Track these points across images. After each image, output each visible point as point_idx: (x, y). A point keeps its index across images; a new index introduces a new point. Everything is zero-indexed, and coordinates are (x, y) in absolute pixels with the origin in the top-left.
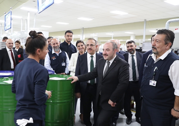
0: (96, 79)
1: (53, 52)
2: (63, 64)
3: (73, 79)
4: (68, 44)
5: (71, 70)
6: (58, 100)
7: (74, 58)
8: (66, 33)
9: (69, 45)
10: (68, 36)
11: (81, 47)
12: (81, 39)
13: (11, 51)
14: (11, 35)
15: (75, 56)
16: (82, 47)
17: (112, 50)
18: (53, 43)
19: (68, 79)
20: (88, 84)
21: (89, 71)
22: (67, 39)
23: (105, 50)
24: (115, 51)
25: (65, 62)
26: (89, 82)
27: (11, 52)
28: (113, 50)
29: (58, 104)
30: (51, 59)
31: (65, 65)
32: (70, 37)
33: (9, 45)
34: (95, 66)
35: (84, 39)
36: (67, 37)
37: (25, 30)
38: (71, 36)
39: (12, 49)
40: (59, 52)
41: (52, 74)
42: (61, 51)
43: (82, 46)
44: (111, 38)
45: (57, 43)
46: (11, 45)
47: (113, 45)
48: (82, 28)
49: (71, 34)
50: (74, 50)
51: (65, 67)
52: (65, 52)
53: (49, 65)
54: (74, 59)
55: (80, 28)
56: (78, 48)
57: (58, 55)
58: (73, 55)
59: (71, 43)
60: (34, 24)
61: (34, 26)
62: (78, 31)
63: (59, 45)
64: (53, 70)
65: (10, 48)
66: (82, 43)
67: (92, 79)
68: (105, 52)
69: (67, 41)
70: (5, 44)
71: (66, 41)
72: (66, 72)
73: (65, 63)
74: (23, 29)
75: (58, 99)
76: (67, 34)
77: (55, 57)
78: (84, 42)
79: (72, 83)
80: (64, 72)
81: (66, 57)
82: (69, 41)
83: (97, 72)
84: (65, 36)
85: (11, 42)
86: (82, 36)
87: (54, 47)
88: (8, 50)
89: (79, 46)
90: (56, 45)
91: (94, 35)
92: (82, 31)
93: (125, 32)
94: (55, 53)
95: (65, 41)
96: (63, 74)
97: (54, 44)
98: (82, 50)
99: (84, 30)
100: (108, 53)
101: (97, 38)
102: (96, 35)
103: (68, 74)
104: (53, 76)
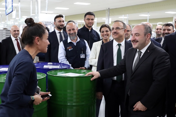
0: (124, 74)
1: (69, 41)
2: (82, 56)
3: (94, 75)
4: (88, 30)
5: (92, 64)
6: (75, 102)
7: (96, 48)
8: (85, 16)
9: (90, 31)
10: (89, 19)
11: (105, 33)
12: (106, 23)
13: (17, 40)
14: (19, 21)
15: (98, 45)
16: (107, 33)
17: (143, 35)
18: (68, 29)
19: (86, 75)
20: (114, 81)
21: (115, 64)
22: (87, 23)
23: (133, 35)
24: (148, 36)
25: (85, 52)
26: (115, 78)
27: (17, 42)
28: (145, 35)
29: (75, 108)
30: (66, 50)
31: (84, 57)
32: (91, 21)
33: (14, 32)
34: (123, 58)
35: (110, 23)
36: (87, 21)
37: (35, 14)
38: (92, 19)
39: (18, 38)
40: (77, 40)
41: (68, 69)
42: (79, 40)
43: (107, 31)
44: (146, 20)
45: (73, 29)
46: (17, 32)
47: (145, 28)
48: (107, 9)
49: (92, 17)
50: (96, 38)
51: (85, 59)
52: (85, 40)
53: (65, 57)
54: (96, 50)
55: (106, 9)
56: (102, 33)
57: (75, 45)
58: (94, 44)
59: (92, 29)
60: (47, 6)
61: (47, 8)
62: (102, 13)
63: (77, 31)
64: (69, 64)
65: (15, 36)
66: (107, 28)
67: (119, 74)
68: (134, 37)
69: (88, 26)
70: (10, 32)
71: (86, 26)
72: (86, 66)
73: (84, 55)
74: (34, 13)
75: (75, 100)
76: (88, 16)
77: (71, 47)
78: (110, 26)
79: (91, 79)
80: (83, 65)
81: (86, 47)
82: (89, 25)
83: (125, 66)
84: (85, 20)
85: (16, 30)
86: (108, 19)
87: (70, 34)
88: (13, 39)
89: (103, 32)
90: (72, 32)
91: (124, 18)
92: (107, 13)
93: (166, 12)
94: (71, 41)
95: (84, 26)
96: (82, 69)
97: (70, 30)
98: (106, 37)
99: (110, 11)
100: (137, 38)
101: (128, 21)
102: (126, 18)
103: (88, 68)
104: (68, 71)
